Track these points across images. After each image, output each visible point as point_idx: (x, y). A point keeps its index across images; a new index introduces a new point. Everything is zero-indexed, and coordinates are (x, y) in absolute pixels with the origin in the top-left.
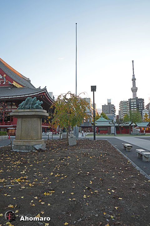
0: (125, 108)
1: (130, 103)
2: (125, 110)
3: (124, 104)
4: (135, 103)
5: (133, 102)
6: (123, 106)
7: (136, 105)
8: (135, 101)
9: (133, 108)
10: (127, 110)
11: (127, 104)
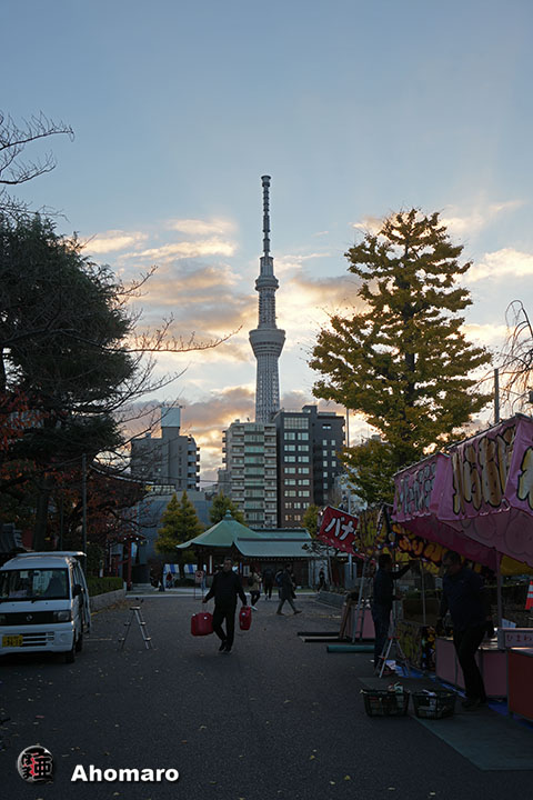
0: (252, 460)
1: (279, 437)
2: (252, 471)
3: (248, 439)
4: (305, 437)
5: (297, 432)
6: (248, 449)
7: (307, 448)
8: (304, 424)
9: (292, 459)
10: (261, 472)
11: (267, 438)
